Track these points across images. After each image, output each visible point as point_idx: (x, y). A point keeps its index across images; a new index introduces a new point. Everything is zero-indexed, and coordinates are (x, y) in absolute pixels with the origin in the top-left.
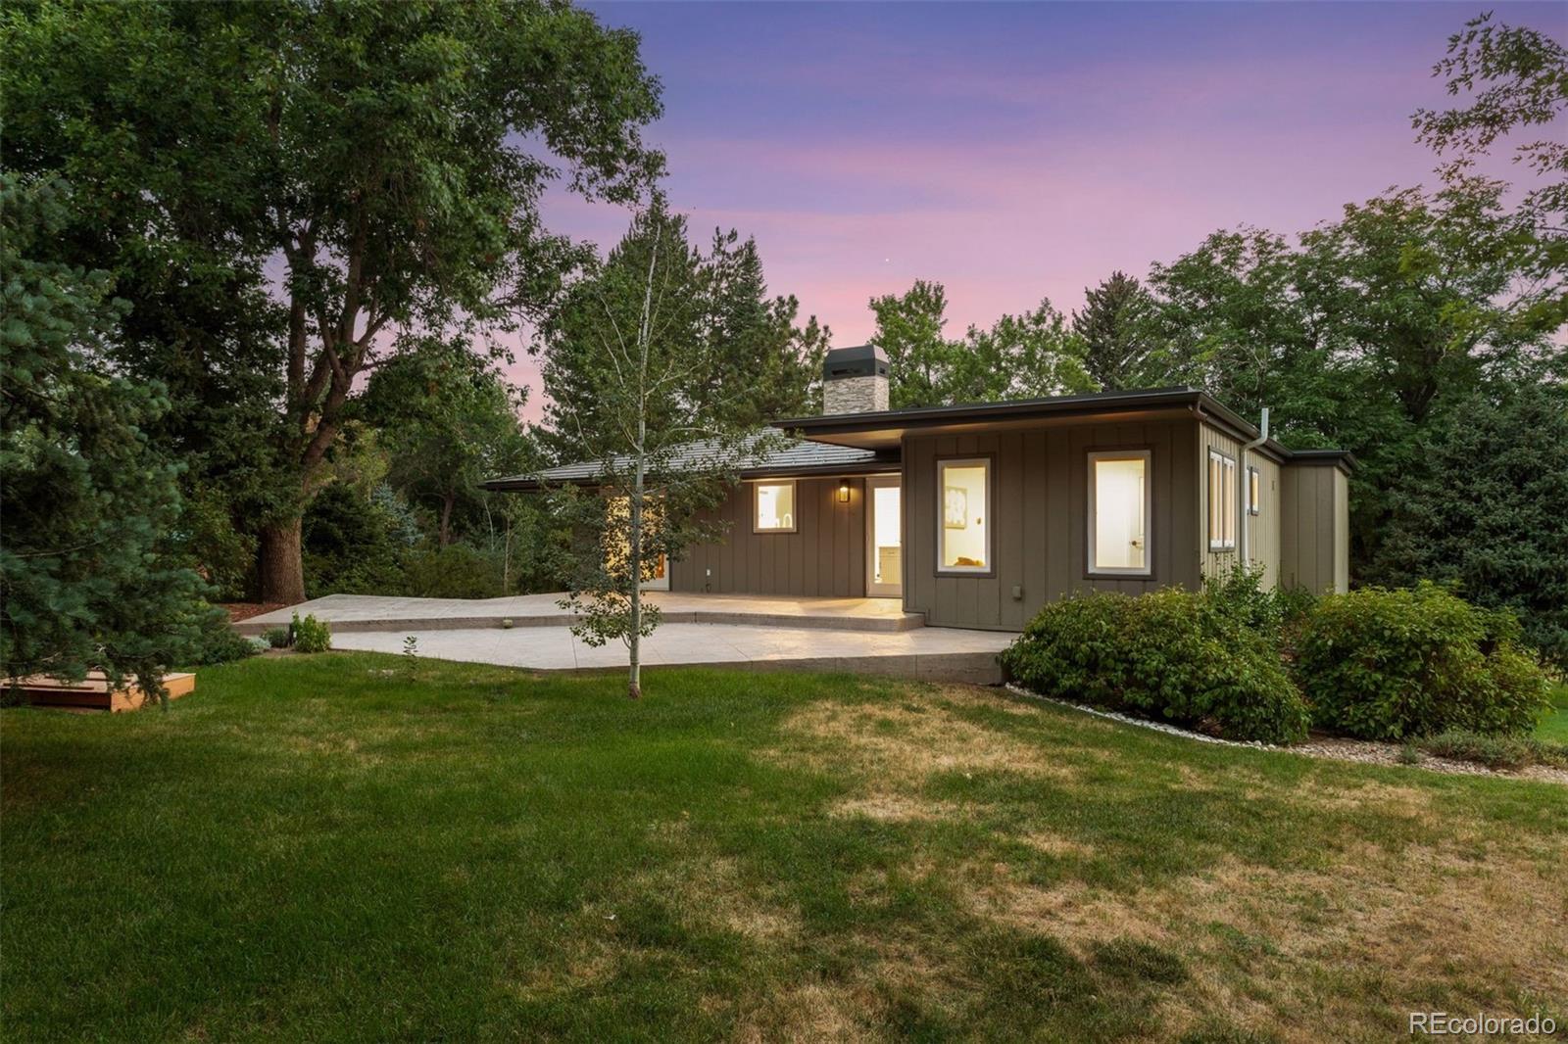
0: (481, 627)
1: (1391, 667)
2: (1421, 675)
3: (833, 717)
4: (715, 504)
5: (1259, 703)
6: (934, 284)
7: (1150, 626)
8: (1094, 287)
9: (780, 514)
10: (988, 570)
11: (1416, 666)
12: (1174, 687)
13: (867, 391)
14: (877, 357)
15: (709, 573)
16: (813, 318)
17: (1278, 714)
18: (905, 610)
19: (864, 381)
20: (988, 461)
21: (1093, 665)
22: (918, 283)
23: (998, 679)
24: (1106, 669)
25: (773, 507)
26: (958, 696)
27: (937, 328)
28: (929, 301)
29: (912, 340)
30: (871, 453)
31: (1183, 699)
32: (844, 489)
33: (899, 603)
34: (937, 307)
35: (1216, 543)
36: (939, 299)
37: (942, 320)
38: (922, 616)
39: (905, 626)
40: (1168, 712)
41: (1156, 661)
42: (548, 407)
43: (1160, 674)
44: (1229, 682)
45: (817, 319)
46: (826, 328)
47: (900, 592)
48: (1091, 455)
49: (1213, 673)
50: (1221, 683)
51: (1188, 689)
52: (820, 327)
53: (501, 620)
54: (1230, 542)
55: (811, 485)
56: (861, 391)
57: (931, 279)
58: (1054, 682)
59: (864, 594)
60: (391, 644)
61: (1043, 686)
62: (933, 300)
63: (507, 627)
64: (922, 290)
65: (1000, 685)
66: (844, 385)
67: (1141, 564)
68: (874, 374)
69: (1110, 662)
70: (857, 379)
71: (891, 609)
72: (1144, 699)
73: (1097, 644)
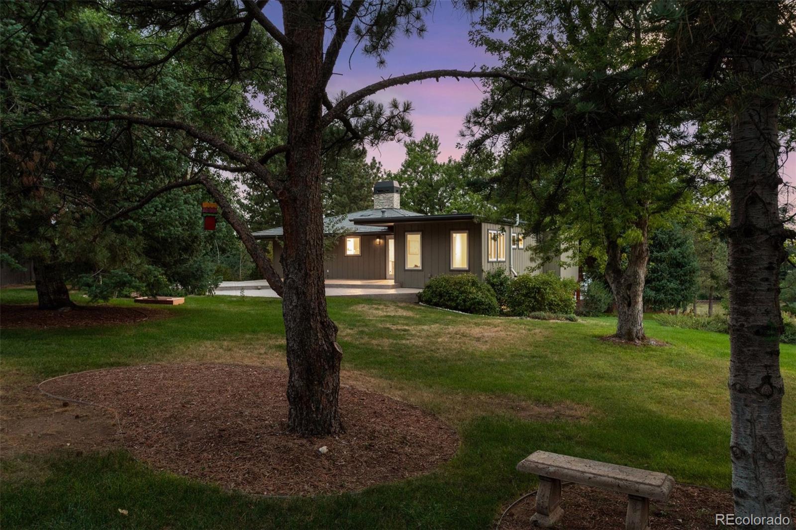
0: (250, 289)
1: (526, 295)
2: (534, 298)
3: (364, 307)
4: (331, 249)
5: (483, 304)
6: (434, 136)
7: (456, 283)
9: (355, 249)
10: (421, 268)
11: (533, 295)
12: (460, 300)
13: (391, 199)
14: (395, 185)
15: (328, 271)
16: (374, 158)
17: (489, 307)
18: (395, 282)
19: (390, 195)
20: (421, 233)
21: (441, 295)
22: (427, 134)
23: (417, 301)
24: (444, 296)
25: (352, 247)
26: (402, 305)
27: (435, 157)
28: (431, 144)
29: (422, 164)
30: (387, 228)
31: (463, 304)
32: (378, 240)
33: (393, 281)
34: (435, 147)
35: (491, 259)
36: (436, 142)
37: (438, 152)
38: (400, 284)
39: (393, 287)
40: (459, 307)
41: (456, 293)
42: (245, 191)
43: (457, 297)
44: (475, 298)
45: (376, 159)
46: (380, 163)
47: (393, 277)
48: (451, 232)
49: (471, 296)
50: (472, 299)
51: (464, 301)
52: (377, 161)
53: (257, 287)
54: (502, 259)
55: (366, 239)
56: (388, 199)
57: (433, 133)
58: (431, 301)
59: (385, 279)
60: (238, 293)
61: (429, 302)
62: (434, 143)
63: (259, 289)
64: (429, 138)
65: (418, 303)
66: (382, 196)
67: (465, 266)
68: (393, 192)
69: (445, 294)
70: (387, 194)
71: (391, 282)
72: (454, 304)
73: (442, 289)
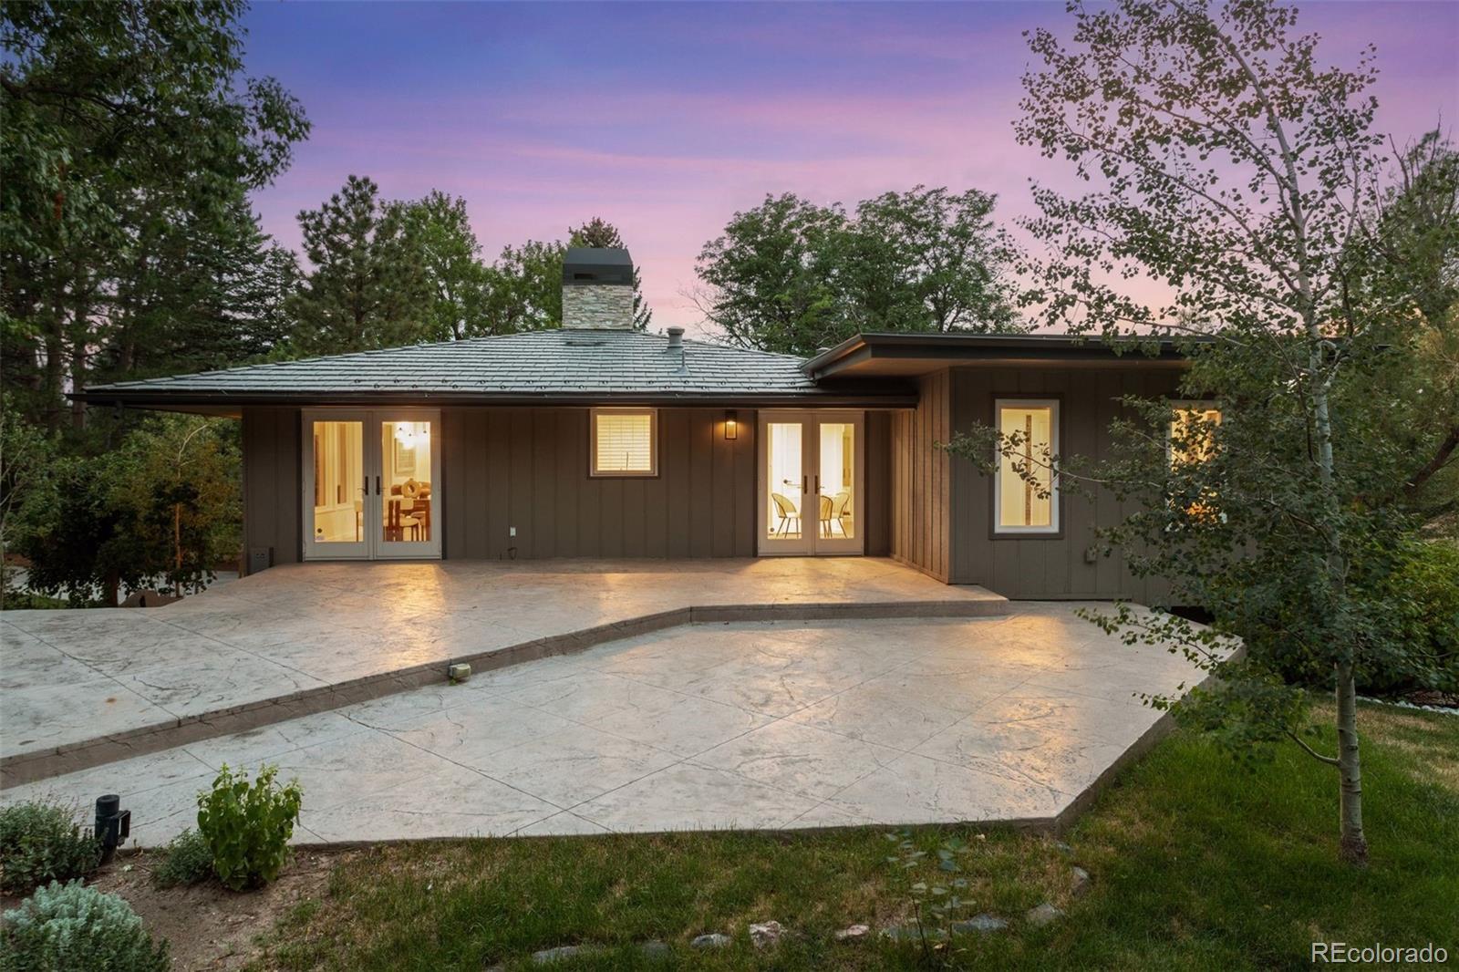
8: (578, 227)
10: (1055, 530)
13: (622, 302)
15: (513, 532)
20: (1056, 403)
32: (731, 424)
48: (1168, 403)
55: (679, 417)
56: (613, 303)
66: (590, 293)
68: (630, 284)
70: (608, 287)
